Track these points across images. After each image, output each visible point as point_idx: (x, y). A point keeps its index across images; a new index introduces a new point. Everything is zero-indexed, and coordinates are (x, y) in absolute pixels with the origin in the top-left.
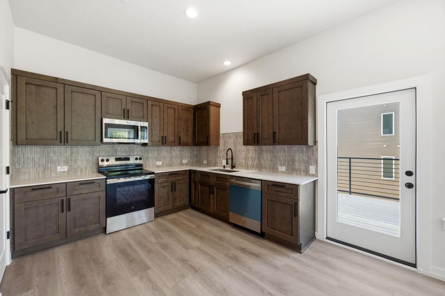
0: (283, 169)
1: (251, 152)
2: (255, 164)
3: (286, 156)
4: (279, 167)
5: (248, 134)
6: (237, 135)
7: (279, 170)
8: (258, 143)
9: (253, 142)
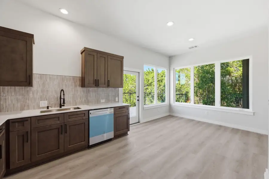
0: (104, 101)
1: (79, 93)
2: (83, 100)
3: (105, 94)
4: (101, 100)
5: (89, 79)
6: (63, 78)
7: (101, 102)
8: (98, 86)
9: (94, 85)
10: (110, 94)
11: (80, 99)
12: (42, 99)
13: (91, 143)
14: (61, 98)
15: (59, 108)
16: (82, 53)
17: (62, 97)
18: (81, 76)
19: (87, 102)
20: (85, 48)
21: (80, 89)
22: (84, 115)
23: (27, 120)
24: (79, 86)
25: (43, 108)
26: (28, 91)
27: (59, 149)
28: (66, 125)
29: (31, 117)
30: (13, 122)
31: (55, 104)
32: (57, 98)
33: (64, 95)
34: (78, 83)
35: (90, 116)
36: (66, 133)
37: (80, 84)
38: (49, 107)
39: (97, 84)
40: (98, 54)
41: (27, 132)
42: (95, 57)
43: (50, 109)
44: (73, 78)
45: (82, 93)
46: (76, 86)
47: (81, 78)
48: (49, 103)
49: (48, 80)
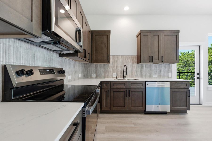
0: (156, 76)
1: (136, 68)
2: (138, 74)
3: (157, 69)
4: (153, 75)
5: (144, 56)
6: (125, 57)
7: (154, 76)
8: (152, 61)
9: (149, 61)
10: (162, 70)
11: (136, 73)
12: (114, 72)
13: (148, 110)
14: (124, 72)
15: (123, 79)
16: (137, 37)
17: (125, 70)
18: (137, 55)
19: (142, 76)
20: (141, 31)
21: (136, 65)
22: (141, 85)
23: (109, 83)
24: (136, 62)
25: (114, 78)
26: (107, 67)
27: (125, 107)
28: (129, 90)
29: (110, 81)
30: (103, 83)
31: (121, 76)
32: (122, 71)
33: (126, 69)
34: (135, 60)
35: (147, 87)
36: (129, 96)
37: (136, 61)
38: (118, 77)
39: (151, 60)
40: (152, 33)
41: (109, 90)
42: (149, 36)
43: (118, 78)
44: (131, 57)
45: (138, 68)
46: (133, 63)
47: (137, 57)
48: (117, 74)
49: (117, 59)
